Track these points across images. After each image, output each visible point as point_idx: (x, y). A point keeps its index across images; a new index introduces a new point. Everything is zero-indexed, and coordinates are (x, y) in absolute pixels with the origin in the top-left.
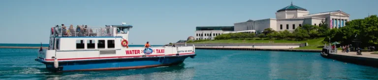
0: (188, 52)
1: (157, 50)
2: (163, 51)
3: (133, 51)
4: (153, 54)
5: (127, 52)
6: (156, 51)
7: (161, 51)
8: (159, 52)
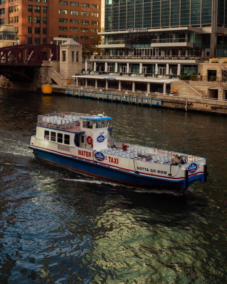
0: (156, 173)
1: (110, 158)
2: (116, 161)
3: (85, 152)
4: (105, 162)
5: (80, 152)
6: (108, 159)
7: (114, 161)
8: (112, 161)
